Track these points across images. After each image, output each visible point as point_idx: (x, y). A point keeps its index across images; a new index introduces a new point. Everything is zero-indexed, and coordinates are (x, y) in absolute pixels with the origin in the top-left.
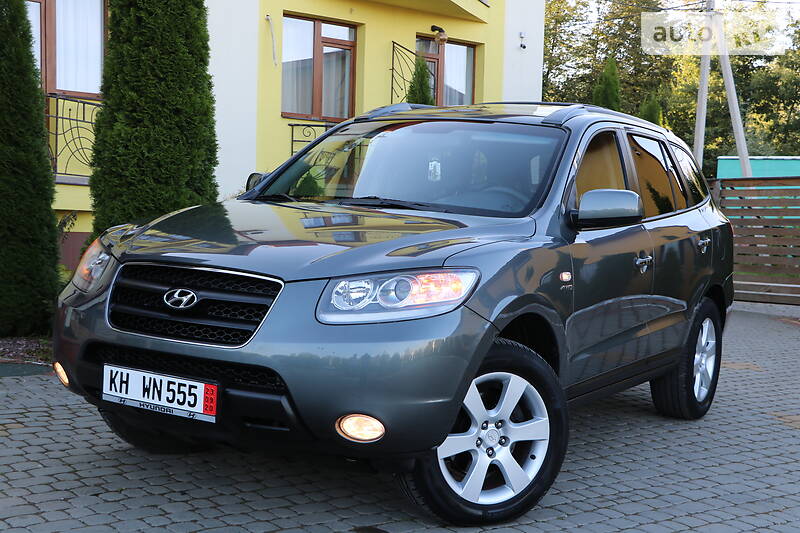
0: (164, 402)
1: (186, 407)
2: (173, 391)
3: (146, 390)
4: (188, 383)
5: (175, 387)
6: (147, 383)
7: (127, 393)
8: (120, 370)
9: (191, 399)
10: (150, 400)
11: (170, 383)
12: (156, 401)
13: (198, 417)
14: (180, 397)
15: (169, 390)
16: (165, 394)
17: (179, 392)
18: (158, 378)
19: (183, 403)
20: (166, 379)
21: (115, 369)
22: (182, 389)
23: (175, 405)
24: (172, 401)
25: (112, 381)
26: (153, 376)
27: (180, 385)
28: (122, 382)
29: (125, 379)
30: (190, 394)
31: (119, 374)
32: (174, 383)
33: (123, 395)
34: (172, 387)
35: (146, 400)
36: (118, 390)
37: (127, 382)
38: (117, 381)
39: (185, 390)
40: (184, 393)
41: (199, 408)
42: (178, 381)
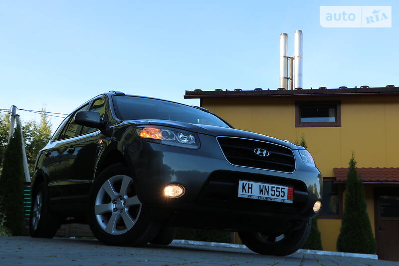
0: (270, 196)
1: (280, 197)
2: (274, 191)
3: (261, 191)
4: (281, 187)
5: (275, 189)
6: (262, 188)
7: (251, 193)
8: (248, 182)
9: (282, 194)
10: (263, 196)
11: (272, 187)
12: (266, 196)
13: (285, 202)
14: (277, 193)
15: (272, 190)
16: (270, 192)
17: (277, 191)
18: (267, 185)
19: (279, 196)
20: (270, 186)
21: (245, 182)
22: (278, 190)
23: (275, 197)
24: (274, 195)
25: (244, 188)
26: (264, 185)
27: (277, 188)
28: (249, 188)
29: (250, 187)
30: (282, 192)
31: (247, 185)
32: (275, 187)
33: (250, 194)
34: (273, 189)
35: (261, 195)
36: (247, 192)
37: (251, 188)
38: (247, 188)
39: (280, 190)
40: (279, 191)
41: (286, 197)
42: (276, 186)
